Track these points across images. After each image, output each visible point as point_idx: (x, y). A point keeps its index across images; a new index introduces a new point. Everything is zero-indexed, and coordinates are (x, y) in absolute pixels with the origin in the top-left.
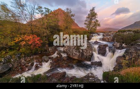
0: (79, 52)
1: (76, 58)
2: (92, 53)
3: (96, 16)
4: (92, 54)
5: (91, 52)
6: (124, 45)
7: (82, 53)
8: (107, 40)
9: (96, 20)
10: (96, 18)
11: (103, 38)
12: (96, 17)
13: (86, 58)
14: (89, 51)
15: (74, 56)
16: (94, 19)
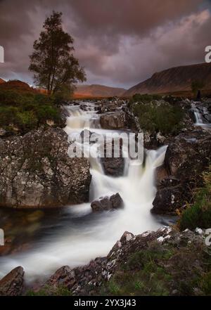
0: (43, 177)
1: (33, 202)
2: (88, 173)
3: (70, 45)
4: (90, 177)
5: (84, 170)
6: (159, 136)
7: (54, 178)
8: (113, 125)
9: (72, 59)
10: (71, 53)
11: (101, 118)
12: (68, 49)
13: (72, 193)
14: (79, 169)
15: (24, 197)
16: (62, 53)
